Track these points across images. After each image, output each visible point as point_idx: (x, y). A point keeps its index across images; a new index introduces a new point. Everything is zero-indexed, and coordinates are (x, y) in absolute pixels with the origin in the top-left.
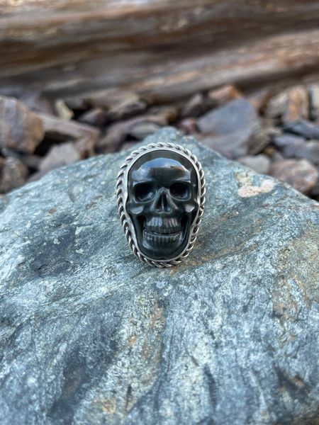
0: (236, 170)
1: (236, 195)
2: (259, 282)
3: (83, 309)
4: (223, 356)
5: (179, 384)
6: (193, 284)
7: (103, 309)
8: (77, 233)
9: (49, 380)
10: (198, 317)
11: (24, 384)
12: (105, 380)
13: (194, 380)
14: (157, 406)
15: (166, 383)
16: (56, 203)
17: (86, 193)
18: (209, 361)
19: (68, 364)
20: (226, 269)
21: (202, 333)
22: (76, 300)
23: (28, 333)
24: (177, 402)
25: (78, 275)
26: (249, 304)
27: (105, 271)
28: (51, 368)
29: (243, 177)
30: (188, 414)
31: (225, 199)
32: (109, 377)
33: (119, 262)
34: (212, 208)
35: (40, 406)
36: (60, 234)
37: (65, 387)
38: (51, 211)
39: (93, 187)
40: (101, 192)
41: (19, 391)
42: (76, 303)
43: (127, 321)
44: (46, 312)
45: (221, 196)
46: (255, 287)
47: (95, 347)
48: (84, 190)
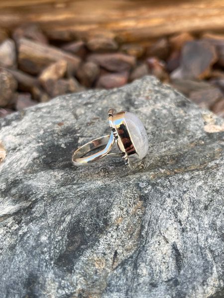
0: (203, 113)
1: (202, 130)
2: (217, 191)
3: (84, 194)
4: (188, 238)
5: (153, 254)
6: (167, 187)
7: (98, 196)
8: (80, 141)
9: (57, 240)
10: (170, 210)
11: (38, 240)
12: (98, 245)
13: (164, 252)
14: (136, 267)
15: (144, 252)
16: (63, 119)
17: (87, 114)
18: (177, 241)
19: (71, 230)
20: (193, 179)
21: (173, 221)
22: (79, 188)
23: (41, 205)
24: (151, 266)
25: (80, 171)
26: (209, 204)
27: (101, 170)
28: (59, 232)
29: (208, 118)
30: (159, 274)
31: (194, 131)
32: (101, 243)
33: (111, 166)
34: (184, 137)
35: (49, 256)
36: (66, 141)
37: (68, 246)
38: (60, 124)
39: (92, 111)
40: (98, 115)
41: (34, 245)
42: (78, 190)
43: (116, 206)
44: (56, 193)
45: (191, 129)
46: (214, 194)
47: (91, 221)
48: (85, 113)
